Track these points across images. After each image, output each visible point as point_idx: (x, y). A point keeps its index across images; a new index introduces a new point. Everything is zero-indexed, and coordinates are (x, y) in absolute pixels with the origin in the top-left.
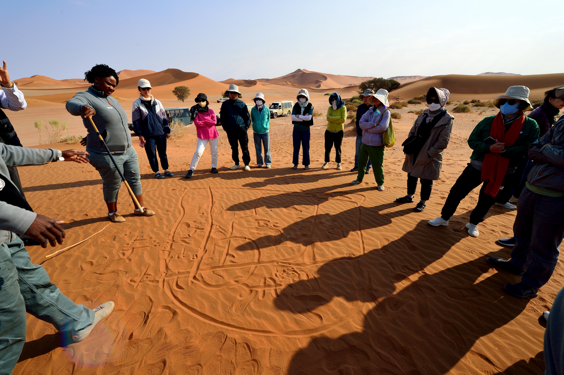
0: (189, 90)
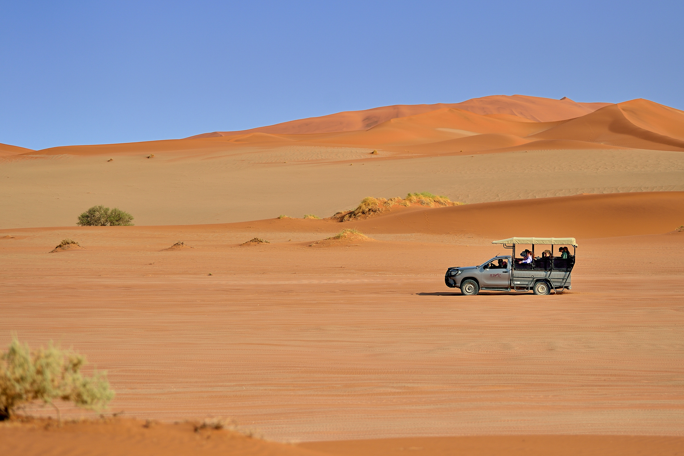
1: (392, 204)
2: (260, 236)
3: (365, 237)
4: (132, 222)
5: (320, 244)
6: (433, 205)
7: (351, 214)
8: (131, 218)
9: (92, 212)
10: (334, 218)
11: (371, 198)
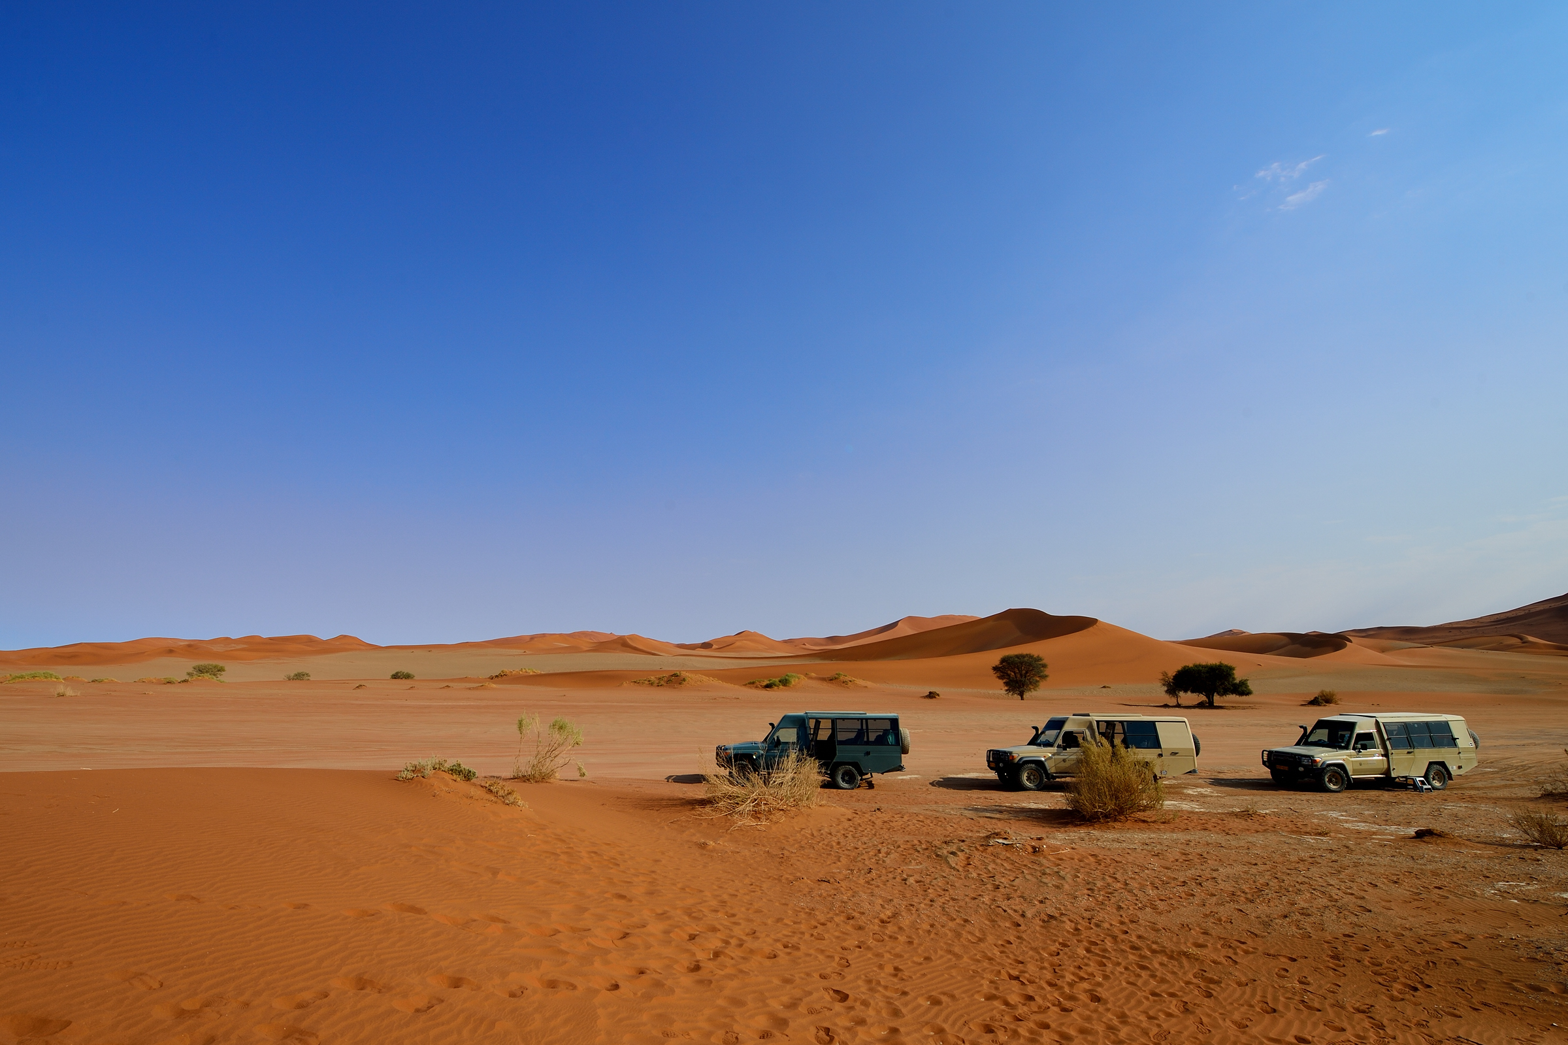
0: (1044, 666)
1: (514, 672)
2: (449, 684)
3: (494, 686)
4: (415, 678)
5: (474, 688)
6: (531, 674)
7: (496, 676)
8: (414, 676)
9: (397, 673)
10: (489, 678)
11: (505, 670)
